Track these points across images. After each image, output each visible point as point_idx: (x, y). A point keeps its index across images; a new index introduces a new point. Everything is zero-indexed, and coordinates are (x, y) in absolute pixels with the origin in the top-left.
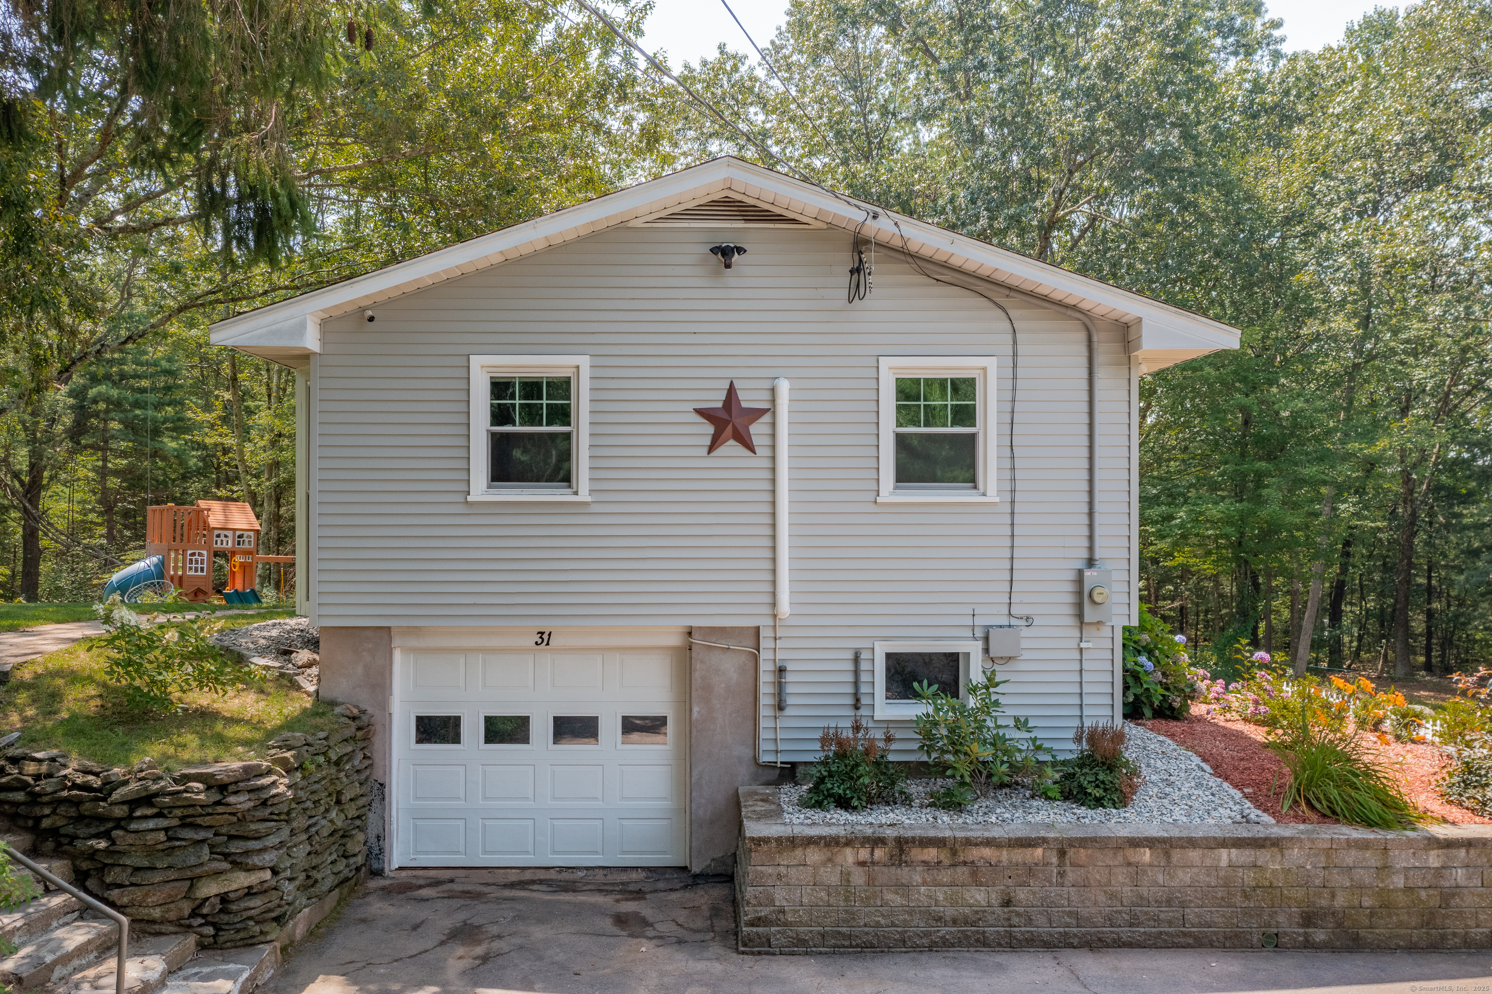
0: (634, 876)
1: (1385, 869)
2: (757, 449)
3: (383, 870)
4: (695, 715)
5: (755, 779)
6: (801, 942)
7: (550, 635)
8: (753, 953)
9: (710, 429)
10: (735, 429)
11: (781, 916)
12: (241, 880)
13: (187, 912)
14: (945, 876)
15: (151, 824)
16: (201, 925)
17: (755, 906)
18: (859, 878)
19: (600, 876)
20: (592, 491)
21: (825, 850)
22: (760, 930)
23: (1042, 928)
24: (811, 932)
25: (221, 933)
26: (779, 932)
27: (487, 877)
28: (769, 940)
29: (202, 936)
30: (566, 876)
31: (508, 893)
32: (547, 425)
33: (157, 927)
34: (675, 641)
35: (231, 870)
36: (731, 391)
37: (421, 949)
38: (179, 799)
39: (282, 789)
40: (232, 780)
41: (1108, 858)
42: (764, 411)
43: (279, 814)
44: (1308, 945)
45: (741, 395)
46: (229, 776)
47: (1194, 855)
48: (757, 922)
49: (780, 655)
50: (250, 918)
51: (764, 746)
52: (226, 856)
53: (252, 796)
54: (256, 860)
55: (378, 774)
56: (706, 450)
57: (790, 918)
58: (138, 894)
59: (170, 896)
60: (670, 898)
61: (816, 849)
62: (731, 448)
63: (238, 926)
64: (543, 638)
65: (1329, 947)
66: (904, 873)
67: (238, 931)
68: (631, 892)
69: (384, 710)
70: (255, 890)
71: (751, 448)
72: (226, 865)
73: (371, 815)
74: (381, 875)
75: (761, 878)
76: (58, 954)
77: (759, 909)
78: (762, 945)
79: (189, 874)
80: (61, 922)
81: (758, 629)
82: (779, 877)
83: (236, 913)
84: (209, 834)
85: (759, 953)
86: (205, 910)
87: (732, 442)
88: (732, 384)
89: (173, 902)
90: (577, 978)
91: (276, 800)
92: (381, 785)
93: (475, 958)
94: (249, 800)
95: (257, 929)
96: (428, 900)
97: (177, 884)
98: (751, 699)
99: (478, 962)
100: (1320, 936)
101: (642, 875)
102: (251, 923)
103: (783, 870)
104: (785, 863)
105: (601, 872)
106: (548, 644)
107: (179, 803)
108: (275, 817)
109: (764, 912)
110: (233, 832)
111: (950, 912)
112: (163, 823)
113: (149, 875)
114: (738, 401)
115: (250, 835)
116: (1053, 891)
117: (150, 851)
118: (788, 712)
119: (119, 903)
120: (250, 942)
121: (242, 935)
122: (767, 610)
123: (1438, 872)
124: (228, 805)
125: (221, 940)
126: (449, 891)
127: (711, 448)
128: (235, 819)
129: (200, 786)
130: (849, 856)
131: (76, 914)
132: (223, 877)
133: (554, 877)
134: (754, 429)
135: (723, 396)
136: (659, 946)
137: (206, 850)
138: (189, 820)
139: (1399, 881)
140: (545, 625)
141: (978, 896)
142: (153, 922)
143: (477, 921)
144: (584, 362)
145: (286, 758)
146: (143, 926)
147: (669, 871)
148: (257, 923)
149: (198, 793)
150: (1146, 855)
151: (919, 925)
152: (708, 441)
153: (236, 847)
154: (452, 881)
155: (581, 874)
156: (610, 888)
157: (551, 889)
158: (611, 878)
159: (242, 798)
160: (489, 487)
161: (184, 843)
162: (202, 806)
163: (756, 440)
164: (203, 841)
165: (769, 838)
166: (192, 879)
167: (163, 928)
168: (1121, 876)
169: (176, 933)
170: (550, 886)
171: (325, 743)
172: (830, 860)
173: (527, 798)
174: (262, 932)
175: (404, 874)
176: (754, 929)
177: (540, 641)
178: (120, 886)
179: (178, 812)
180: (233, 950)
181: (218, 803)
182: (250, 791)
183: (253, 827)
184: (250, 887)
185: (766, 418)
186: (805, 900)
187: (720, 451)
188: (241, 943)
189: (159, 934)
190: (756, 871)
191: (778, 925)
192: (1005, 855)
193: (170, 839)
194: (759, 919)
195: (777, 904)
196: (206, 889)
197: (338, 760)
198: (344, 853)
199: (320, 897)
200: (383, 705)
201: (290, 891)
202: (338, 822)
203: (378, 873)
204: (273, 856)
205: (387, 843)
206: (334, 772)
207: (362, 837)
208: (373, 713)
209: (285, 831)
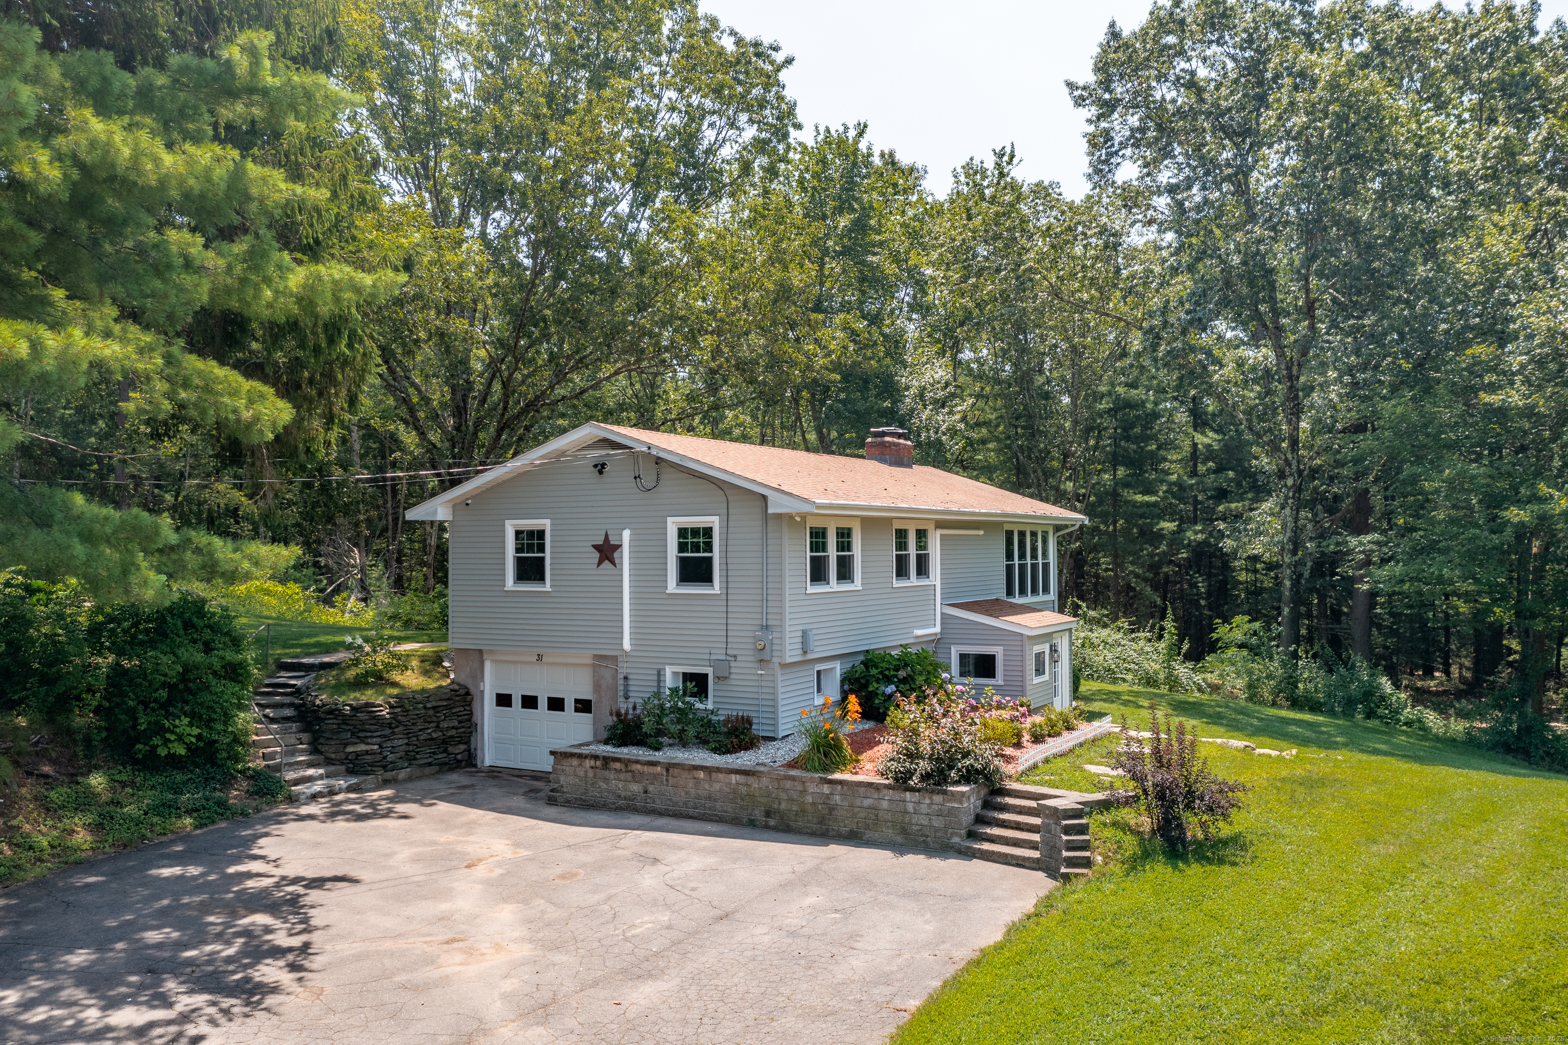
1: (804, 792)
2: (615, 565)
3: (477, 764)
6: (568, 802)
7: (543, 656)
9: (598, 555)
10: (607, 554)
11: (562, 789)
12: (362, 747)
13: (343, 757)
14: (622, 776)
15: (331, 721)
16: (348, 763)
17: (553, 783)
18: (591, 774)
20: (552, 585)
21: (579, 759)
22: (554, 794)
23: (658, 805)
24: (572, 797)
25: (355, 767)
26: (561, 796)
29: (348, 766)
31: (511, 778)
32: (537, 553)
33: (333, 761)
35: (360, 743)
36: (606, 535)
38: (341, 712)
39: (384, 713)
40: (361, 706)
41: (685, 774)
42: (618, 545)
43: (382, 724)
44: (767, 827)
45: (609, 537)
47: (721, 776)
48: (553, 790)
49: (626, 671)
50: (367, 763)
52: (358, 737)
54: (370, 740)
55: (474, 719)
56: (597, 565)
57: (565, 790)
58: (327, 747)
59: (337, 750)
62: (606, 564)
63: (361, 765)
64: (540, 657)
65: (775, 829)
66: (606, 773)
69: (479, 688)
70: (369, 753)
71: (613, 564)
72: (357, 740)
73: (471, 738)
76: (290, 761)
78: (554, 801)
79: (343, 742)
81: (616, 656)
82: (562, 770)
83: (360, 760)
84: (351, 727)
86: (349, 757)
87: (606, 561)
88: (606, 531)
91: (379, 718)
92: (476, 725)
94: (367, 715)
97: (339, 745)
100: (772, 822)
102: (366, 765)
103: (564, 767)
104: (565, 764)
106: (541, 661)
107: (341, 714)
108: (378, 725)
109: (556, 786)
110: (361, 728)
111: (623, 794)
112: (335, 721)
113: (331, 741)
114: (608, 540)
115: (368, 730)
116: (663, 788)
117: (332, 731)
119: (321, 750)
121: (362, 769)
122: (619, 647)
123: (828, 797)
124: (358, 716)
125: (354, 769)
128: (361, 723)
129: (349, 708)
130: (588, 763)
131: (309, 752)
132: (357, 745)
134: (614, 555)
135: (603, 538)
137: (349, 734)
138: (344, 721)
139: (809, 799)
140: (540, 651)
141: (636, 788)
142: (332, 758)
144: (547, 522)
145: (392, 701)
146: (330, 760)
148: (369, 766)
149: (347, 710)
150: (701, 775)
151: (611, 799)
152: (597, 561)
153: (361, 734)
159: (363, 714)
160: (515, 584)
161: (342, 730)
162: (350, 716)
163: (615, 561)
164: (349, 730)
166: (346, 744)
167: (335, 761)
168: (691, 784)
169: (339, 764)
171: (429, 698)
172: (581, 764)
173: (537, 737)
174: (372, 770)
175: (490, 768)
176: (552, 794)
177: (538, 659)
178: (322, 744)
179: (341, 717)
181: (355, 715)
182: (368, 712)
183: (368, 726)
184: (367, 751)
185: (619, 548)
186: (571, 782)
187: (603, 566)
188: (362, 772)
189: (334, 764)
191: (561, 793)
192: (646, 768)
193: (339, 728)
195: (561, 783)
196: (350, 749)
197: (434, 708)
198: (445, 751)
199: (420, 766)
200: (477, 686)
201: (391, 757)
202: (434, 735)
203: (475, 766)
204: (378, 740)
205: (479, 752)
206: (431, 712)
207: (462, 747)
208: (472, 690)
209: (387, 732)
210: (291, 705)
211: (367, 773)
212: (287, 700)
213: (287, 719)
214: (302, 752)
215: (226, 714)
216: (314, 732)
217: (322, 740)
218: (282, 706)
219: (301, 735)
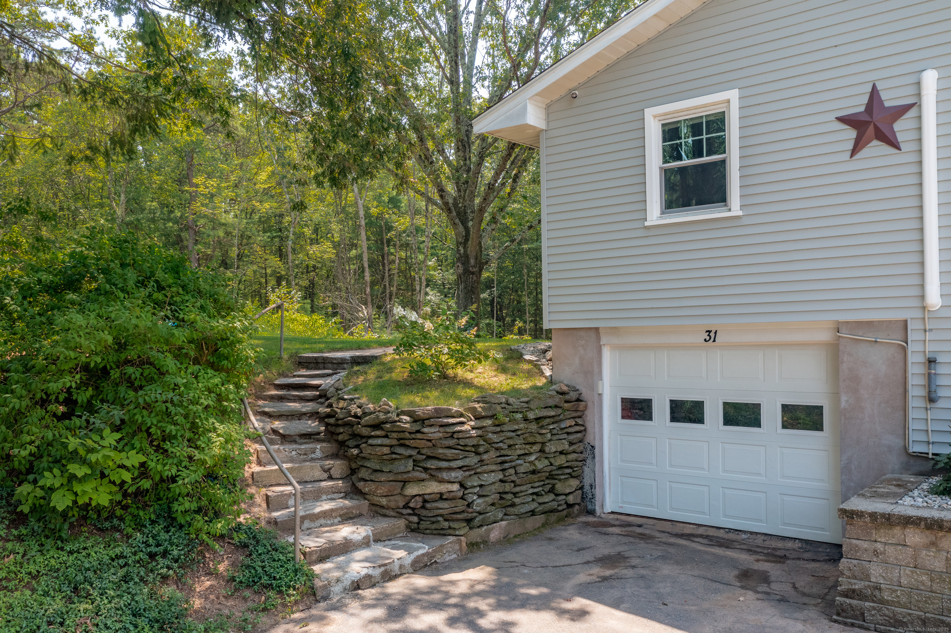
0: (790, 545)
2: (902, 146)
3: (595, 510)
4: (843, 404)
5: (906, 468)
7: (716, 333)
8: (845, 624)
9: (852, 134)
10: (877, 128)
11: (877, 593)
12: (433, 487)
13: (401, 504)
15: (379, 441)
16: (409, 514)
17: (849, 578)
19: (759, 541)
20: (742, 207)
21: (928, 532)
22: (854, 602)
24: (910, 614)
25: (422, 522)
26: (874, 608)
27: (668, 527)
28: (863, 614)
29: (410, 522)
30: (731, 536)
31: (673, 540)
32: (707, 156)
33: (384, 511)
34: (825, 336)
35: (429, 480)
36: (874, 93)
37: (567, 563)
38: (395, 426)
39: (466, 427)
40: (427, 416)
42: (909, 107)
43: (466, 446)
45: (884, 96)
46: (424, 413)
48: (850, 594)
49: (930, 348)
50: (441, 516)
51: (913, 436)
52: (426, 469)
53: (442, 429)
54: (445, 475)
55: (589, 438)
56: (849, 154)
57: (886, 596)
58: (373, 486)
59: (390, 491)
60: (807, 566)
61: (917, 531)
62: (875, 149)
63: (432, 519)
64: (711, 336)
67: (433, 523)
68: (776, 556)
69: (593, 390)
70: (444, 497)
71: (895, 145)
72: (424, 475)
73: (586, 469)
74: (593, 514)
75: (857, 552)
76: (308, 512)
77: (853, 581)
78: (855, 617)
79: (400, 477)
80: (329, 497)
81: (906, 321)
82: (876, 553)
83: (430, 510)
84: (414, 453)
85: (853, 625)
86: (412, 505)
87: (875, 142)
88: (874, 87)
89: (392, 495)
90: (662, 607)
91: (460, 435)
92: (592, 447)
93: (598, 577)
94: (439, 431)
95: (446, 524)
96: (608, 534)
97: (393, 483)
98: (901, 390)
99: (600, 580)
101: (797, 545)
102: (440, 519)
103: (879, 546)
104: (883, 540)
105: (763, 537)
106: (714, 341)
107: (395, 429)
108: (460, 447)
109: (858, 585)
110: (429, 454)
112: (386, 441)
113: (379, 475)
114: (881, 102)
115: (441, 456)
117: (381, 459)
118: (941, 404)
119: (363, 491)
120: (442, 532)
121: (434, 526)
122: (916, 303)
124: (423, 433)
125: (421, 526)
126: (632, 532)
127: (854, 152)
128: (430, 444)
129: (408, 418)
131: (342, 495)
132: (423, 484)
133: (721, 535)
134: (898, 126)
135: (865, 99)
136: (758, 599)
137: (411, 463)
138: (402, 441)
140: (712, 323)
142: (382, 507)
143: (627, 554)
144: (733, 95)
145: (475, 408)
146: (378, 509)
147: (825, 546)
148: (446, 520)
149: (405, 423)
152: (850, 146)
153: (431, 465)
154: (640, 526)
155: (744, 536)
156: (759, 550)
157: (710, 543)
158: (767, 544)
159: (432, 430)
160: (662, 213)
161: (398, 457)
162: (410, 433)
163: (900, 137)
164: (410, 456)
165: (862, 512)
166: (405, 482)
167: (387, 512)
169: (395, 517)
170: (711, 540)
171: (526, 405)
172: (933, 544)
173: (703, 469)
174: (450, 528)
175: (612, 516)
176: (848, 601)
177: (708, 338)
178: (365, 480)
179: (395, 435)
180: (430, 536)
181: (418, 432)
182: (441, 426)
183: (441, 451)
184: (441, 494)
185: (912, 113)
186: (904, 581)
187: (864, 153)
188: (435, 532)
189: (385, 516)
190: (851, 544)
191: (873, 601)
193: (393, 453)
194: (854, 591)
195: (873, 579)
196: (412, 490)
197: (538, 420)
198: (552, 490)
199: (519, 516)
200: (592, 387)
201: (479, 504)
202: (540, 465)
203: (592, 513)
204: (458, 475)
205: (597, 491)
206: (533, 427)
207: (574, 483)
208: (586, 394)
209: (473, 460)
210: (314, 415)
211: (442, 533)
212: (309, 407)
213: (308, 436)
214: (332, 493)
215: (194, 427)
216: (350, 459)
217: (363, 473)
218: (300, 416)
219: (328, 463)
